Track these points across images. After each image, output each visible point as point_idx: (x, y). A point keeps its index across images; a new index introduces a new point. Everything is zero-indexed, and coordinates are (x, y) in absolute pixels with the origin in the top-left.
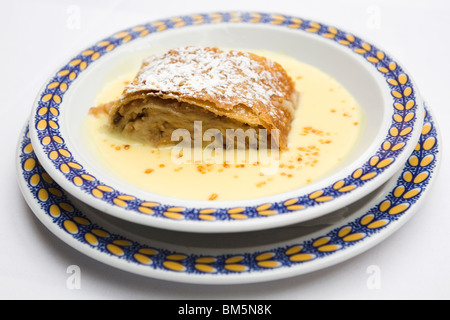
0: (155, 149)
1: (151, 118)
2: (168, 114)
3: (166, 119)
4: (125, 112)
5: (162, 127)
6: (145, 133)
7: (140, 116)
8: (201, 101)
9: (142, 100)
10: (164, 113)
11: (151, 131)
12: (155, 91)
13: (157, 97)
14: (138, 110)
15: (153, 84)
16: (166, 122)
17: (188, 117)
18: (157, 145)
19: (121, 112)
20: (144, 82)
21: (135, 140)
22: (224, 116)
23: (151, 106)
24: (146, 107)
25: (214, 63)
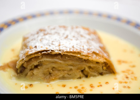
0: (48, 84)
1: (44, 67)
2: (55, 62)
3: (54, 65)
4: (28, 65)
5: (51, 70)
6: (40, 75)
7: (36, 67)
8: (74, 53)
9: (39, 56)
10: (53, 62)
11: (44, 74)
12: (46, 51)
13: (48, 54)
14: (36, 63)
15: (42, 47)
16: (54, 67)
17: (67, 63)
18: (48, 81)
19: (25, 65)
20: (36, 47)
21: (35, 81)
22: (88, 60)
23: (45, 59)
24: (41, 60)
25: (67, 33)
